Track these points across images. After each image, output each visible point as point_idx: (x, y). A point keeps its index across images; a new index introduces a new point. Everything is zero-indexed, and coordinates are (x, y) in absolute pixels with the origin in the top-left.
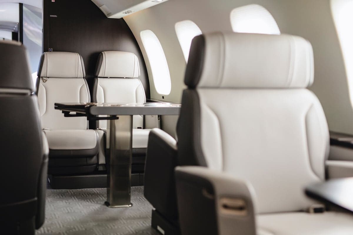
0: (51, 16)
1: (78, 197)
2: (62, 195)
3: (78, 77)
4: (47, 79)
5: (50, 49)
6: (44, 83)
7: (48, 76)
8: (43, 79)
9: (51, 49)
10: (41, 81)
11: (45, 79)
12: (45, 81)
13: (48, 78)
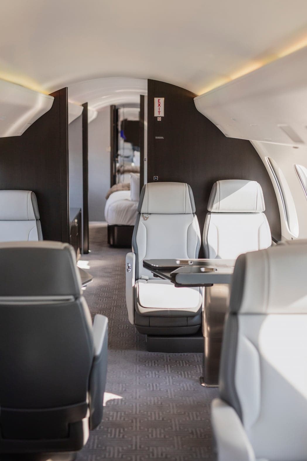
0: (156, 138)
1: (172, 367)
2: (155, 362)
3: (186, 213)
4: (148, 216)
5: (155, 177)
6: (144, 221)
7: (149, 212)
8: (143, 216)
9: (157, 177)
10: (141, 218)
11: (146, 216)
12: (146, 218)
13: (150, 214)
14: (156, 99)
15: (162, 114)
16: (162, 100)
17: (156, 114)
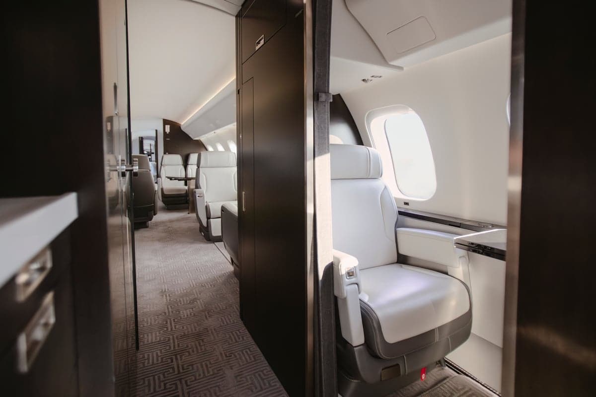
0: (167, 139)
3: (179, 165)
5: (167, 153)
8: (163, 166)
13: (166, 165)
14: (166, 126)
15: (169, 131)
16: (169, 126)
17: (166, 131)
